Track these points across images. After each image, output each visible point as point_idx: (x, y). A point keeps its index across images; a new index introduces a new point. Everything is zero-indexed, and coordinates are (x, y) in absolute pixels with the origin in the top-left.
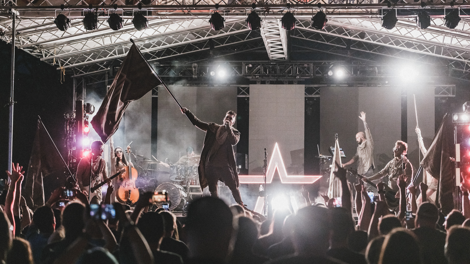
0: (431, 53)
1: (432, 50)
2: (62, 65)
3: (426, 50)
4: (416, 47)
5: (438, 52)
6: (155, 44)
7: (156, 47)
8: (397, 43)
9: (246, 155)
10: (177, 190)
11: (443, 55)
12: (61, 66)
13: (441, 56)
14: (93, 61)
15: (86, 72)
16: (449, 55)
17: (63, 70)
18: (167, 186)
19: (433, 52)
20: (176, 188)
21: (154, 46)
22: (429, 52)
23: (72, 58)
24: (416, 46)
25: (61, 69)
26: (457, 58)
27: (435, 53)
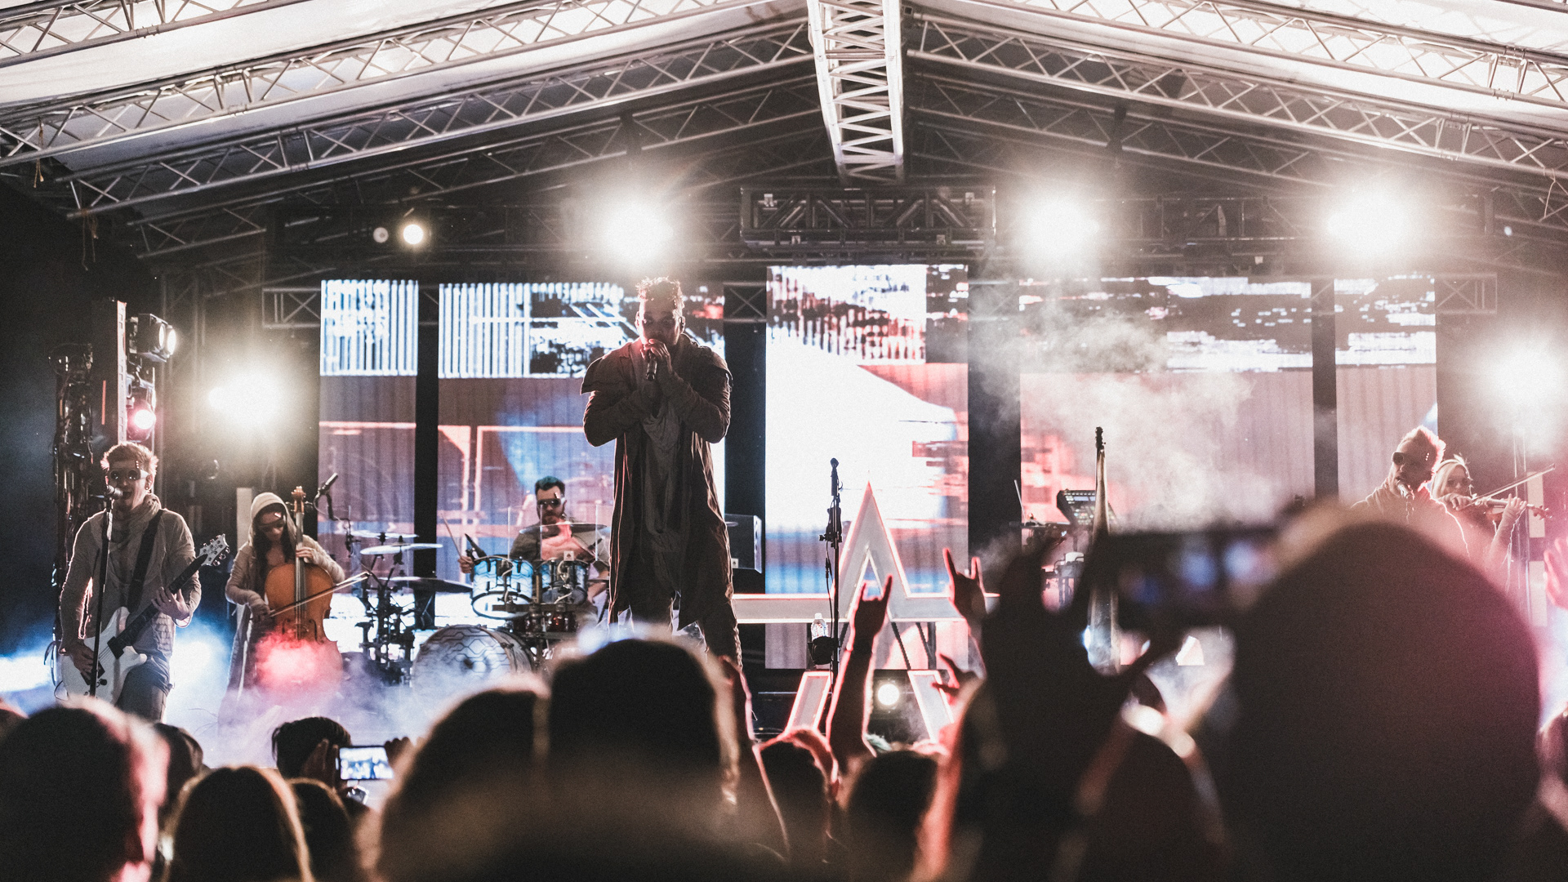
0: (1423, 148)
1: (1427, 134)
2: (86, 203)
3: (1404, 136)
4: (1373, 126)
5: (1450, 142)
8: (1302, 112)
11: (1468, 151)
12: (82, 207)
13: (1462, 156)
14: (200, 186)
15: (188, 241)
16: (1489, 153)
17: (91, 221)
18: (459, 635)
19: (1431, 143)
22: (1418, 143)
23: (123, 177)
24: (1369, 121)
25: (81, 219)
26: (1518, 162)
27: (1441, 146)
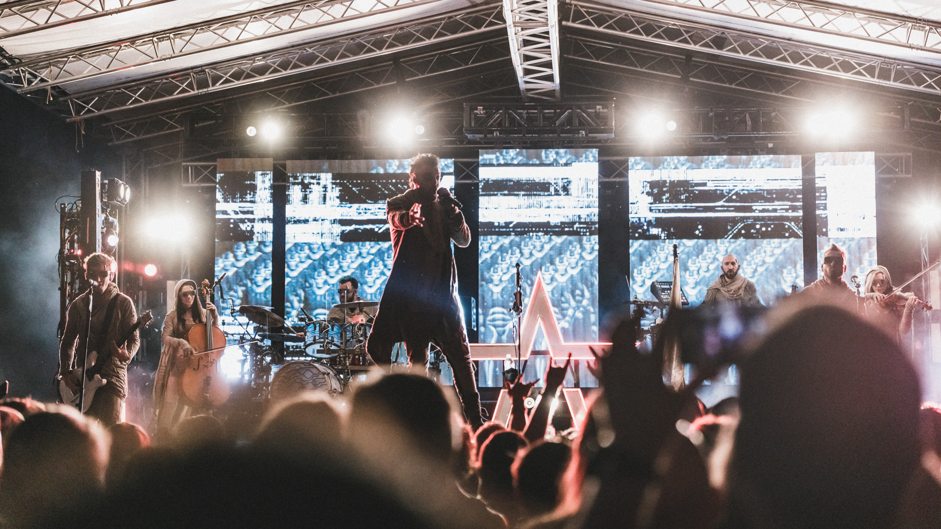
0: (868, 79)
1: (870, 70)
2: (78, 113)
3: (857, 72)
4: (838, 66)
5: (884, 76)
6: (277, 66)
7: (280, 71)
8: (796, 58)
9: (473, 299)
10: (321, 376)
11: (895, 81)
12: (75, 115)
13: (891, 83)
14: (144, 103)
15: (138, 135)
16: (907, 82)
17: (81, 123)
18: (298, 367)
19: (873, 76)
20: (320, 372)
21: (275, 71)
22: (865, 76)
23: (100, 97)
24: (836, 63)
25: (75, 122)
26: (924, 87)
27: (879, 78)
